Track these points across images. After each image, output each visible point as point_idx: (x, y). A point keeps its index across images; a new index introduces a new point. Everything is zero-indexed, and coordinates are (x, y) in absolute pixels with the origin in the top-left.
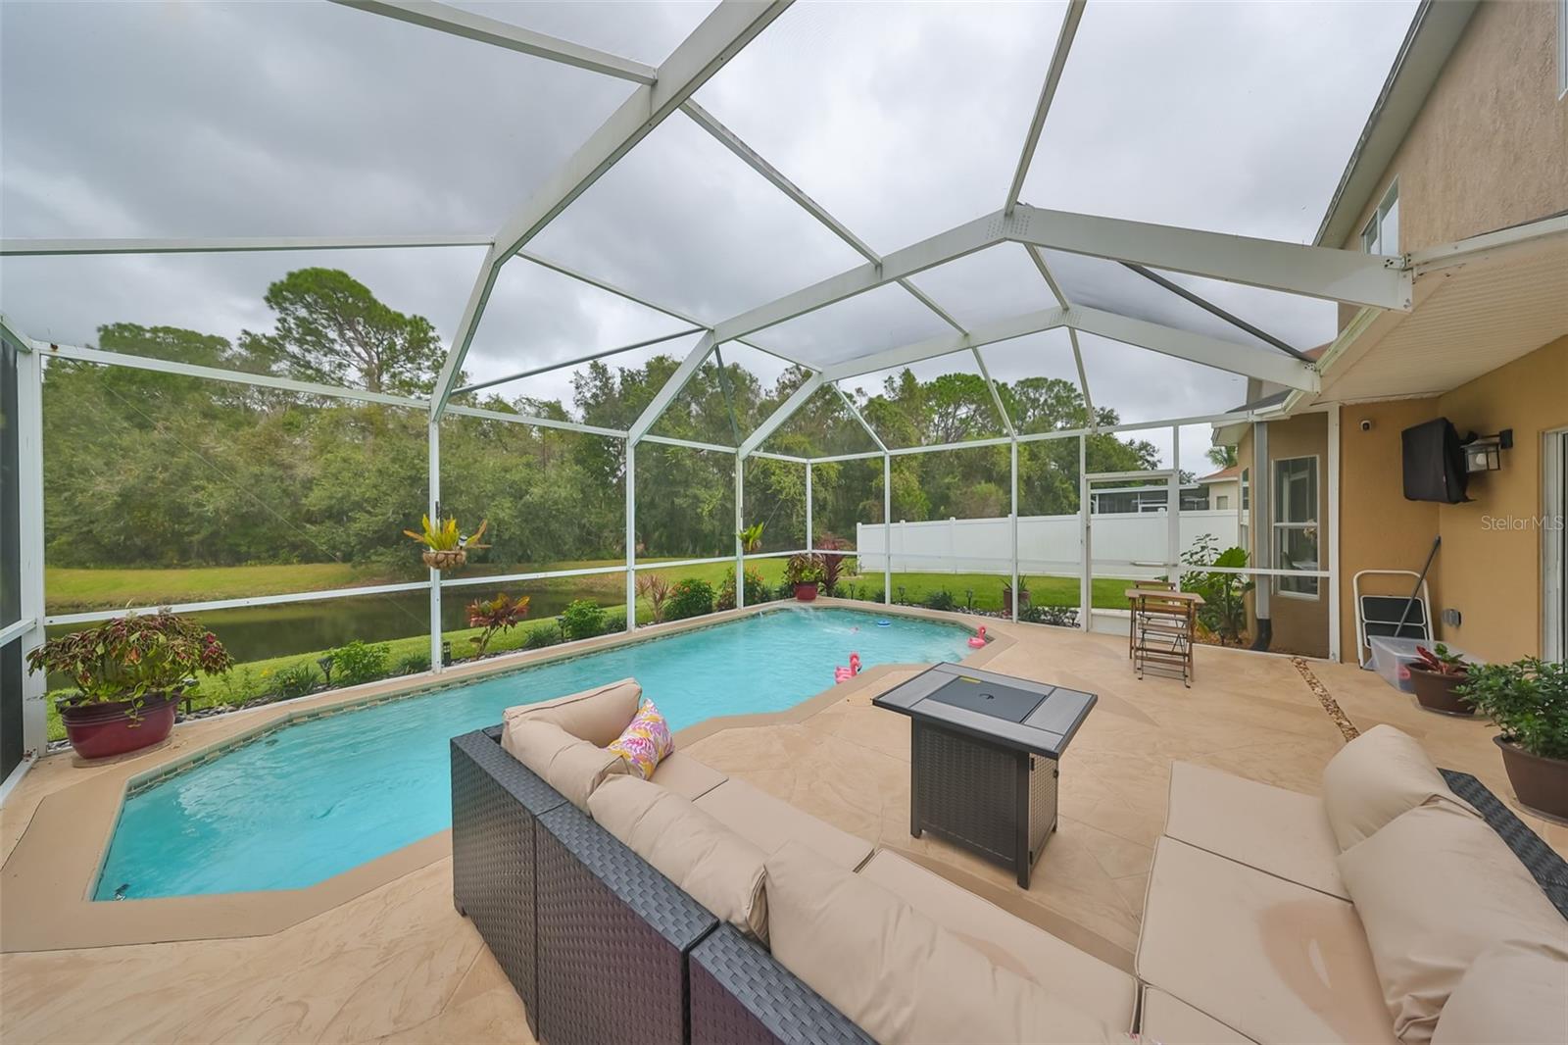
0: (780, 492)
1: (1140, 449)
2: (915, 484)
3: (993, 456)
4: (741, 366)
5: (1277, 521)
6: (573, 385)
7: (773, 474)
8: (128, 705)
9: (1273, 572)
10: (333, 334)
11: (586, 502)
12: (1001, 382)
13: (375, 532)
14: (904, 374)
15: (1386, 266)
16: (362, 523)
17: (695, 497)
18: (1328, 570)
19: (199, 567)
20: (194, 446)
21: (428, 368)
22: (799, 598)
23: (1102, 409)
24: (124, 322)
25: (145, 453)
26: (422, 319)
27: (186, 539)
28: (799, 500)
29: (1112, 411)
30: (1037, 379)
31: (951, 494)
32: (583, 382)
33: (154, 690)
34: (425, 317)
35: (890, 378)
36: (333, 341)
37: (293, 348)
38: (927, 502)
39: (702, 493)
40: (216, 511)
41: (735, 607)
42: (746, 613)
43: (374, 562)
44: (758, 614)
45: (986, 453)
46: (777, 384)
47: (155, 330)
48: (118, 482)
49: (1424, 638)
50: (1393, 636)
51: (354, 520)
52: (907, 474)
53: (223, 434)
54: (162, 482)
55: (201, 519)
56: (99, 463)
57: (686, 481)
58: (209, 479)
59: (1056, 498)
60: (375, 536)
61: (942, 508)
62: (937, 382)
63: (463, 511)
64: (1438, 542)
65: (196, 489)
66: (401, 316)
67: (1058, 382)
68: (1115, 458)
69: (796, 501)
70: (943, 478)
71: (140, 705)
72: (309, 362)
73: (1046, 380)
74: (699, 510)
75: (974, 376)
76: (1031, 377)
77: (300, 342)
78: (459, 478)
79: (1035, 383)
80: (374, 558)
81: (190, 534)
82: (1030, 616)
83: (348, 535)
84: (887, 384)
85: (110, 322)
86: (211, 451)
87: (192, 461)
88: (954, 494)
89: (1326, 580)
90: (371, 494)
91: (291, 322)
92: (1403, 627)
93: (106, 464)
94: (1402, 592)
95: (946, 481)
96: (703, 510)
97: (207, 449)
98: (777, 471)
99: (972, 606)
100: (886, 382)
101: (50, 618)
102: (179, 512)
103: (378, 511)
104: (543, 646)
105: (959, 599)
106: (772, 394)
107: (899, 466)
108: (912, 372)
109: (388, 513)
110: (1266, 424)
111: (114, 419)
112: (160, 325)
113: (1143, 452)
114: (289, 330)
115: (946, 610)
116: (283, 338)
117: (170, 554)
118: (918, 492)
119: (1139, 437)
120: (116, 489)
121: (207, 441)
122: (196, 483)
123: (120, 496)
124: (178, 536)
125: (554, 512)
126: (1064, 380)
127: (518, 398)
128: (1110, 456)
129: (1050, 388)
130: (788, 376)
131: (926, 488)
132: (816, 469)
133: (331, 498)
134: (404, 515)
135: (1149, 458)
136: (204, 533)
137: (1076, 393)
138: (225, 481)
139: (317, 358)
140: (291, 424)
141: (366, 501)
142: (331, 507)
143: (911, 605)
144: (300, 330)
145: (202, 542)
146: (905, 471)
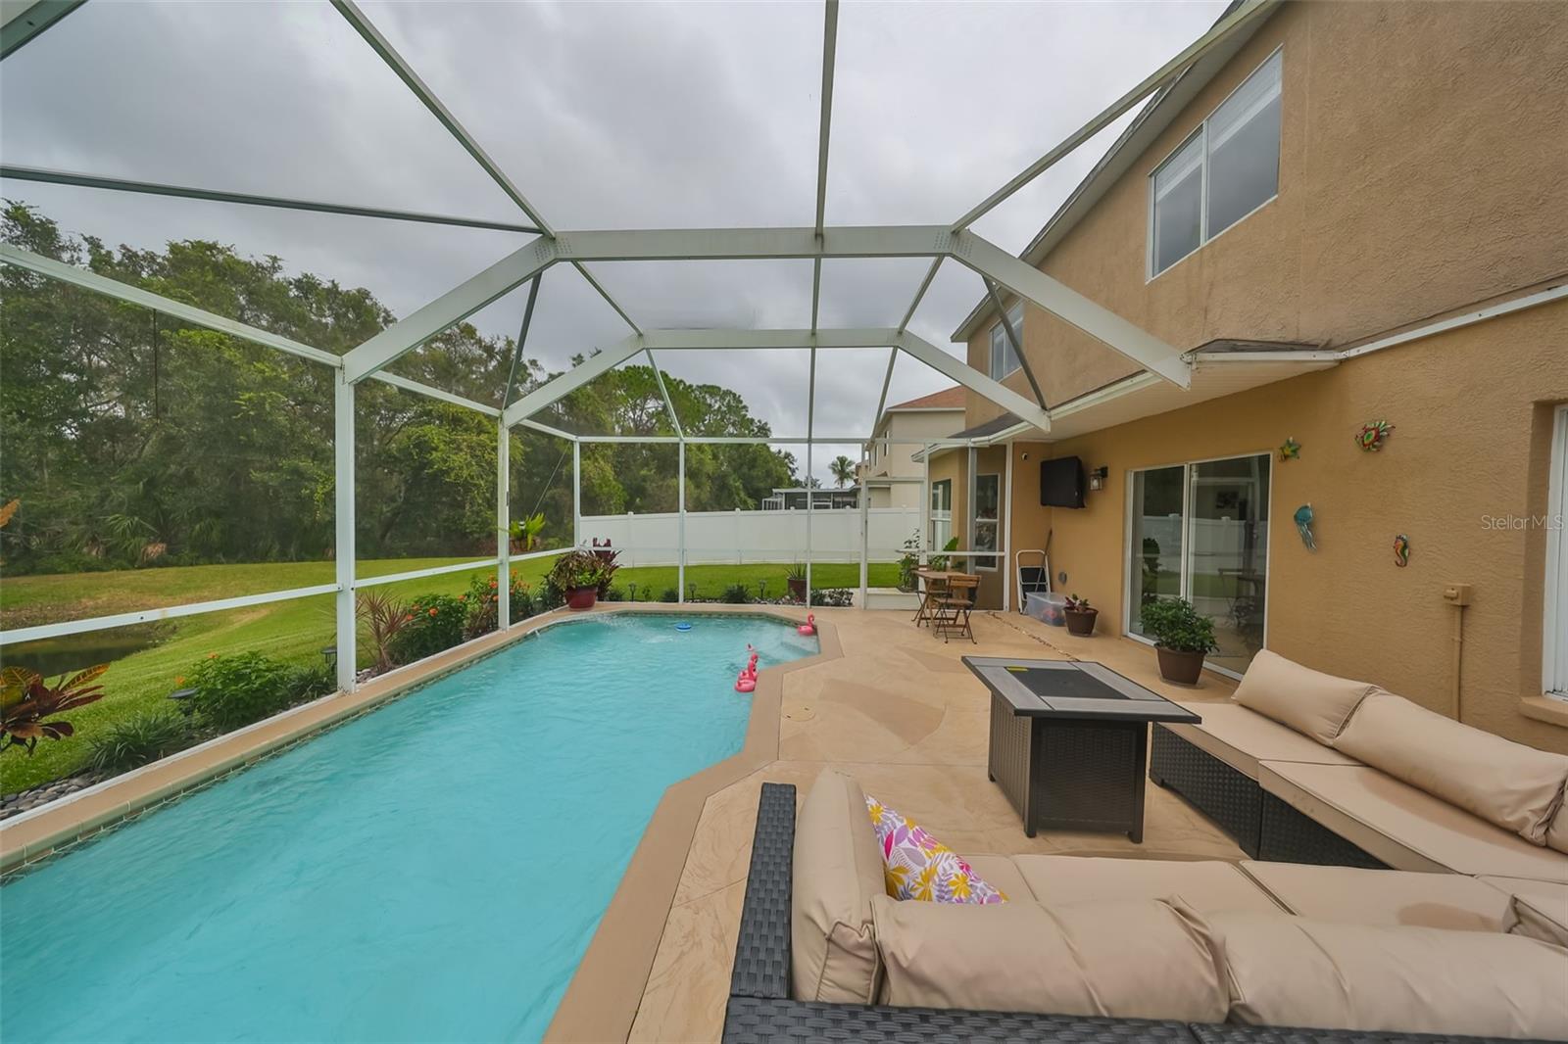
0: (447, 473)
1: (786, 458)
2: (610, 473)
4: (372, 294)
7: (436, 449)
12: (688, 384)
17: (296, 472)
18: (1003, 551)
22: (571, 606)
23: (759, 421)
28: (475, 485)
29: (766, 424)
30: (713, 387)
31: (647, 485)
38: (623, 492)
41: (495, 627)
42: (518, 634)
44: (534, 633)
50: (1034, 591)
52: (602, 462)
59: (730, 495)
61: (638, 500)
62: (626, 371)
64: (1051, 532)
67: (728, 393)
68: (771, 464)
70: (638, 470)
73: (719, 388)
76: (708, 383)
79: (711, 390)
82: (819, 600)
88: (650, 487)
89: (1002, 558)
92: (1038, 586)
94: (1036, 564)
95: (643, 472)
96: (313, 492)
98: (442, 446)
99: (764, 596)
105: (752, 591)
107: (593, 454)
110: (976, 449)
113: (787, 460)
115: (744, 603)
118: (614, 483)
119: (785, 448)
126: (734, 391)
128: (768, 462)
129: (723, 398)
131: (622, 478)
132: (584, 446)
135: (791, 466)
137: (742, 405)
143: (704, 602)
146: (600, 460)
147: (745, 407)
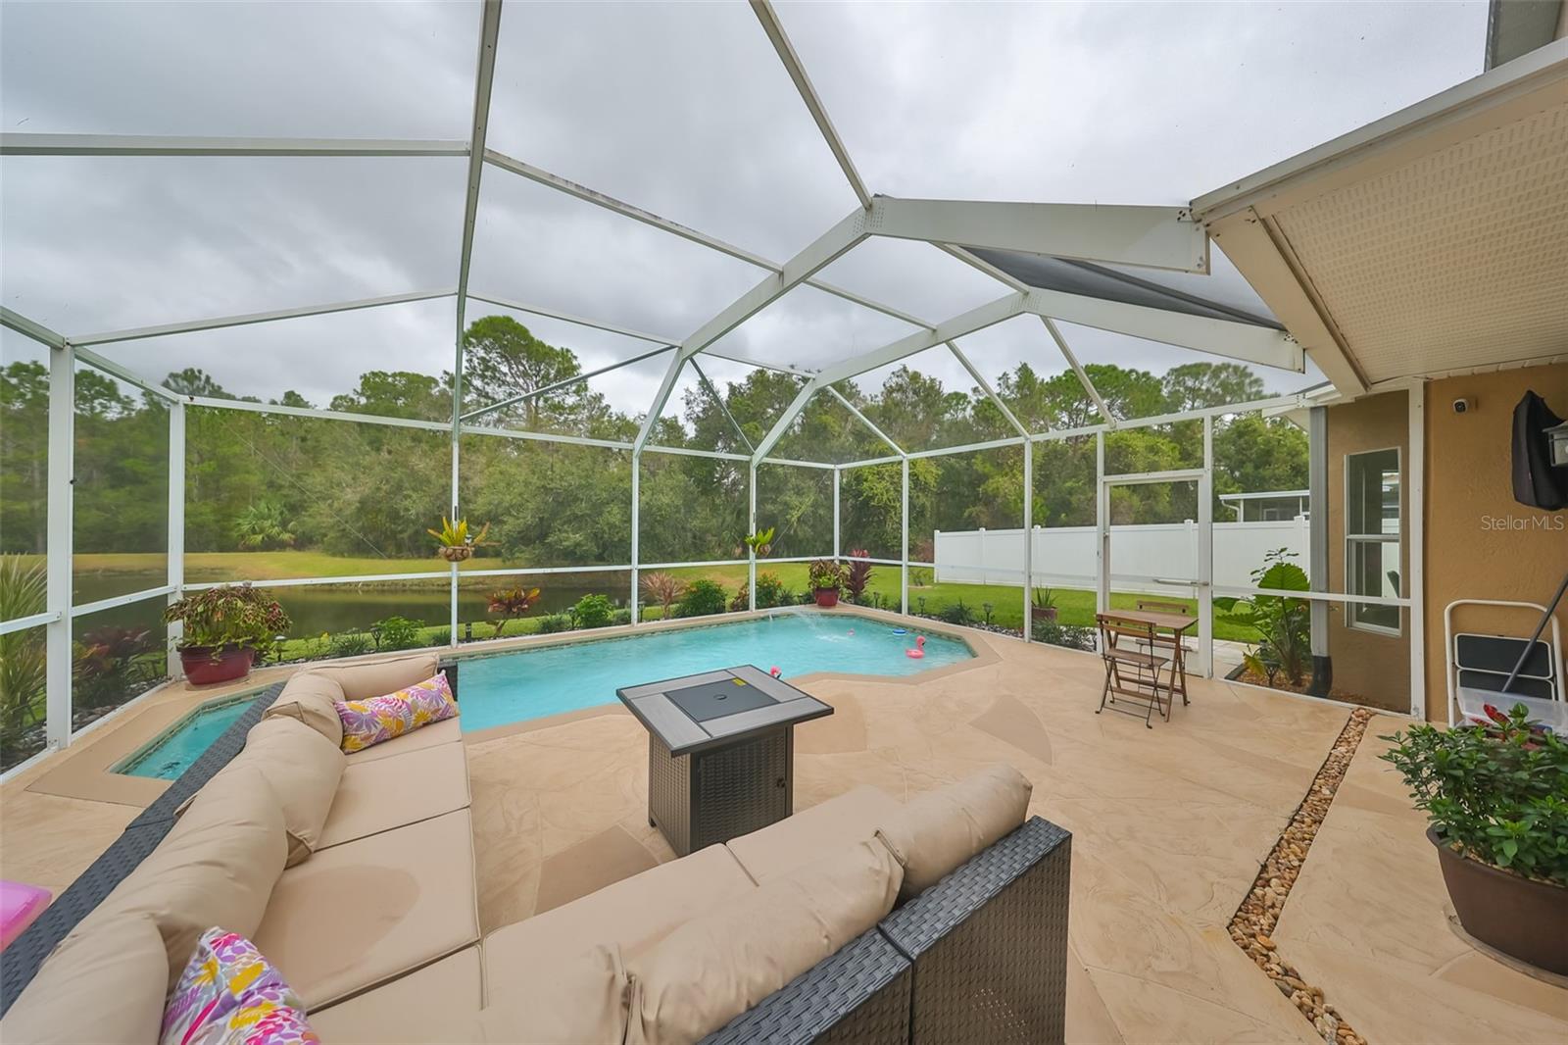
0: (872, 498)
3: (1126, 456)
5: (1351, 533)
6: (684, 401)
7: (866, 480)
8: (214, 649)
9: (1345, 598)
10: (504, 369)
11: (689, 506)
12: (1142, 371)
13: (519, 533)
14: (1020, 369)
15: (1179, 219)
16: (511, 525)
17: (786, 503)
18: (1409, 597)
19: (408, 558)
20: (404, 465)
21: (574, 392)
22: (819, 605)
24: (376, 371)
25: (378, 469)
26: (568, 351)
27: (399, 536)
28: (893, 507)
30: (1196, 365)
31: (1074, 499)
32: (692, 398)
33: (233, 640)
34: (569, 348)
35: (1005, 374)
36: (505, 374)
37: (477, 383)
38: (1044, 508)
39: (794, 500)
40: (417, 514)
41: (746, 609)
42: (757, 616)
43: (518, 558)
45: (1119, 453)
46: (883, 389)
47: (394, 375)
48: (358, 492)
49: (1551, 698)
50: (1500, 690)
51: (504, 523)
53: (425, 453)
54: (385, 492)
55: (408, 521)
56: (349, 478)
57: (778, 488)
58: (414, 490)
60: (519, 536)
61: (1063, 515)
62: (1064, 375)
63: (582, 516)
65: (407, 497)
66: (552, 349)
67: (1226, 367)
69: (889, 509)
70: (1064, 482)
71: (220, 649)
72: (487, 393)
73: (1209, 365)
74: (788, 517)
75: (1109, 366)
76: (1188, 363)
77: (483, 377)
78: (580, 487)
79: (1194, 369)
80: (517, 555)
81: (401, 532)
82: (1046, 635)
83: (501, 535)
84: (1001, 382)
85: (367, 372)
86: (415, 467)
87: (403, 476)
88: (1077, 500)
89: (1407, 609)
90: (517, 500)
91: (476, 361)
92: (1516, 679)
93: (353, 479)
94: (1521, 631)
95: (1068, 484)
97: (413, 466)
98: (870, 478)
99: (990, 621)
100: (1000, 379)
101: (186, 586)
102: (395, 516)
103: (521, 515)
104: (551, 632)
105: (978, 613)
106: (877, 399)
107: (1012, 471)
108: (1029, 366)
109: (528, 518)
110: (1323, 411)
111: (361, 445)
112: (397, 371)
114: (474, 368)
115: (959, 624)
116: (471, 374)
117: (391, 548)
120: (357, 497)
121: (413, 460)
122: (405, 493)
123: (360, 502)
124: (394, 533)
125: (658, 518)
126: (1235, 364)
127: (637, 415)
129: (1215, 375)
130: (895, 379)
131: (1045, 493)
133: (490, 504)
134: (540, 518)
136: (410, 531)
137: (1252, 378)
138: (424, 491)
139: (494, 389)
140: (470, 444)
141: (512, 506)
142: (490, 512)
143: (930, 617)
144: (482, 366)
145: (410, 537)
147: (1257, 381)
